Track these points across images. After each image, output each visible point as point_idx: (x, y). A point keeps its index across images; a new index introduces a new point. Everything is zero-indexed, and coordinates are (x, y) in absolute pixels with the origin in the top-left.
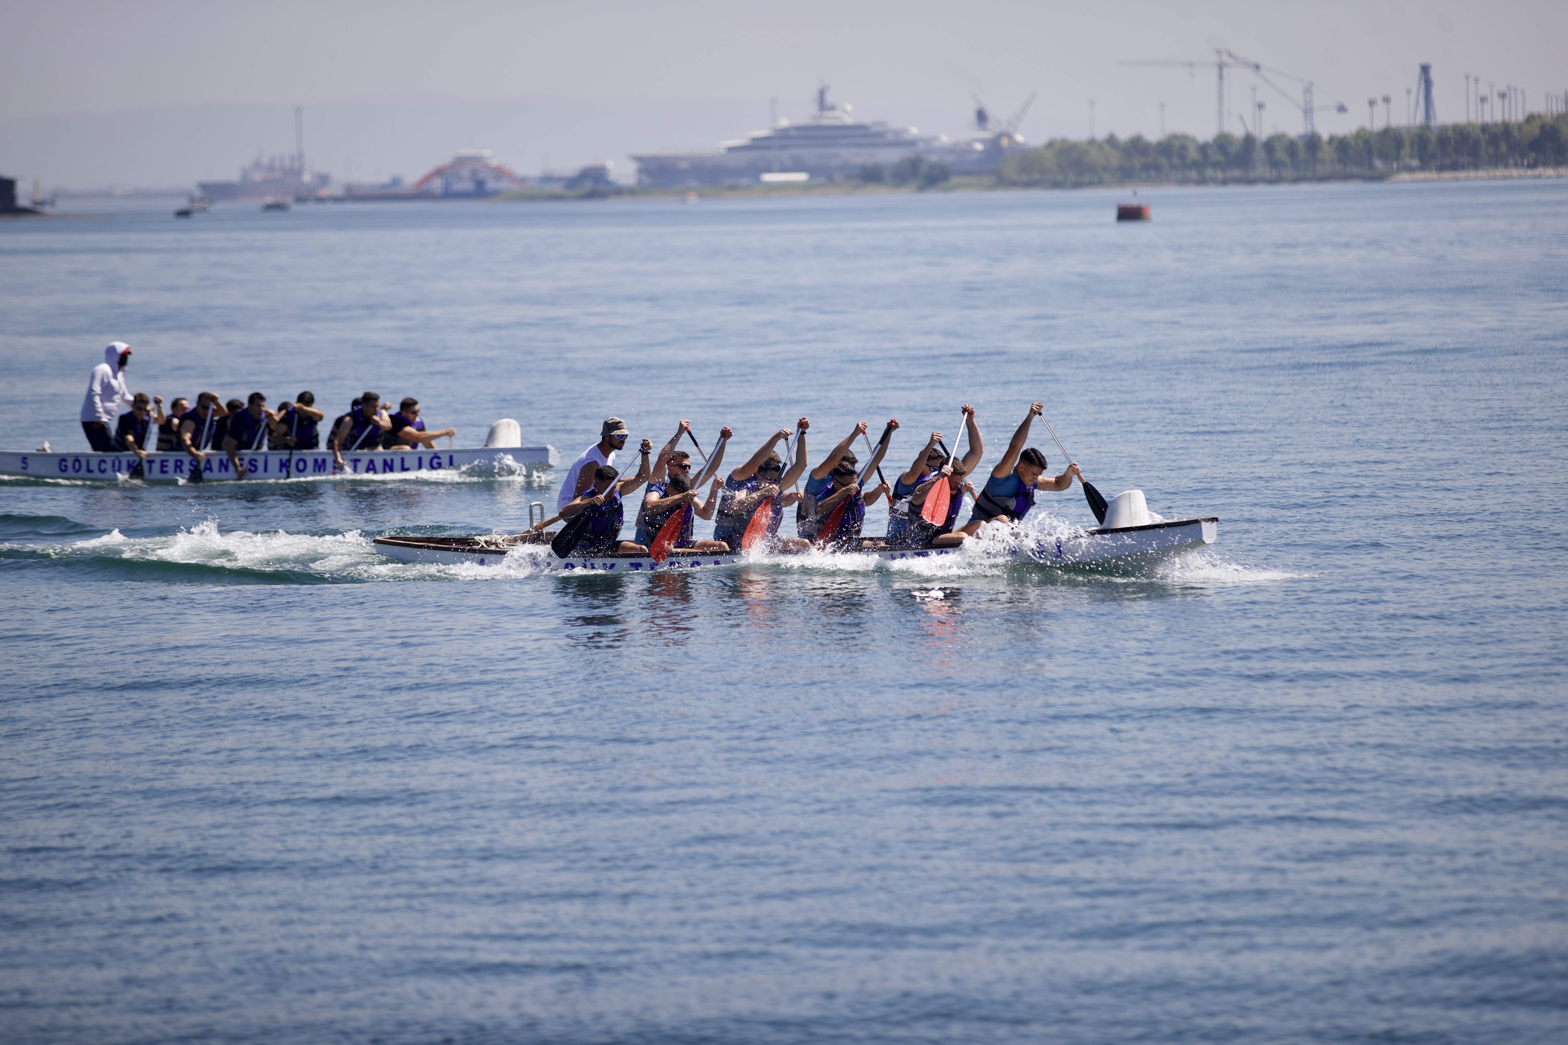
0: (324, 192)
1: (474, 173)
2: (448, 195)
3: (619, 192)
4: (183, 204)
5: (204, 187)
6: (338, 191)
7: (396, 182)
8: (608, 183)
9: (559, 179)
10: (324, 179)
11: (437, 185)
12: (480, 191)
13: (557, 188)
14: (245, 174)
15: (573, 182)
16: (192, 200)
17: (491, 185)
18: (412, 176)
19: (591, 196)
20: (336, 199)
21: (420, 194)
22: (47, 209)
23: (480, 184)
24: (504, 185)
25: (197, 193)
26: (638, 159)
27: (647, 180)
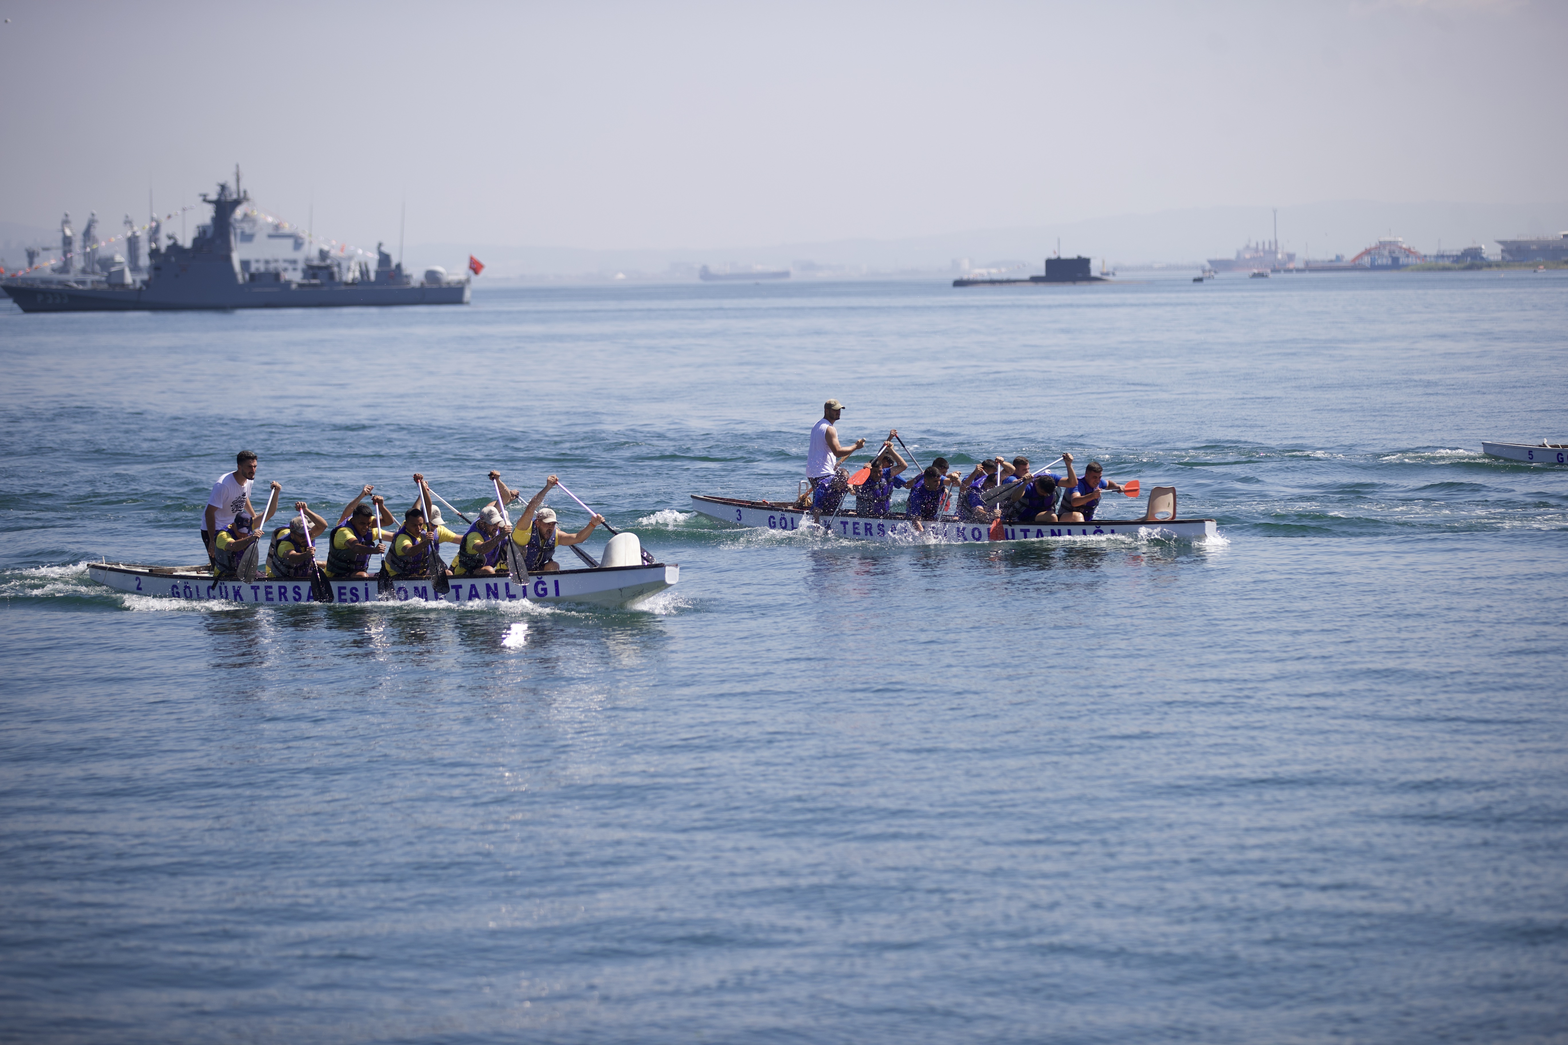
0: (1291, 266)
1: (1391, 252)
2: (1374, 267)
3: (1489, 265)
4: (1199, 274)
5: (1211, 262)
6: (1301, 265)
7: (1339, 258)
8: (1482, 258)
9: (1448, 257)
10: (1291, 257)
11: (1367, 260)
12: (1395, 265)
13: (1447, 263)
14: (1239, 254)
15: (1457, 259)
16: (1204, 271)
17: (1403, 260)
18: (1349, 255)
19: (1470, 268)
20: (1298, 270)
21: (1355, 266)
22: (1110, 278)
23: (1395, 260)
24: (1411, 260)
25: (1208, 266)
26: (1501, 242)
27: (1508, 257)
